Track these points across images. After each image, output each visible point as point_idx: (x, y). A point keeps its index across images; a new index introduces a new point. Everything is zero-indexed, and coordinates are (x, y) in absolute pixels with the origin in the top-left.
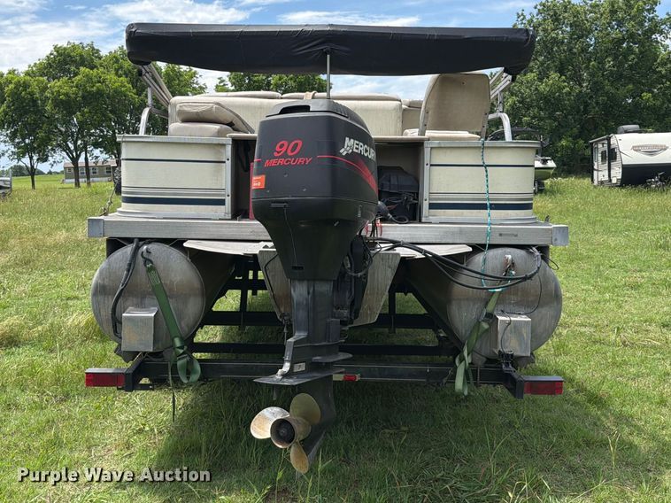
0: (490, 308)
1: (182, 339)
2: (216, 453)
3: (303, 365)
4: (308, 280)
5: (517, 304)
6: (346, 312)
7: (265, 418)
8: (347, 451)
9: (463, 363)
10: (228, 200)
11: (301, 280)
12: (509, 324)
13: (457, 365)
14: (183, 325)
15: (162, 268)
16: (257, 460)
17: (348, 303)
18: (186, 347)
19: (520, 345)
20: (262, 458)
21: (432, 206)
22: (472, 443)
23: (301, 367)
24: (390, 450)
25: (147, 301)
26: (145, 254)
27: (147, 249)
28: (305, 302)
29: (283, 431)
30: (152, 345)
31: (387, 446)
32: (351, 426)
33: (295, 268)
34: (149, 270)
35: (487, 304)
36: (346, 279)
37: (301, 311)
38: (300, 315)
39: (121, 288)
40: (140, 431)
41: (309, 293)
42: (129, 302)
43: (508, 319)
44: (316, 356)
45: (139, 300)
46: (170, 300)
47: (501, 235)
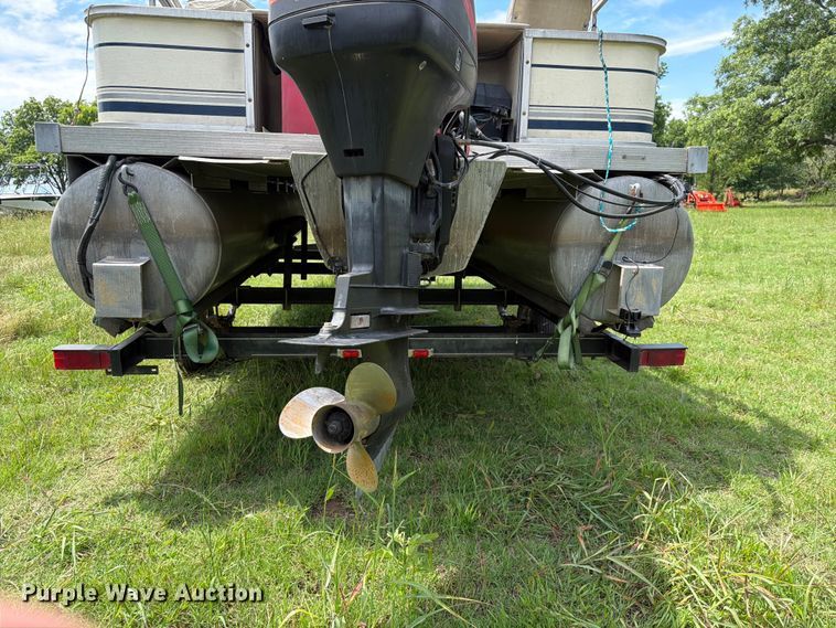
0: (607, 256)
1: (188, 302)
2: (249, 451)
3: (366, 318)
4: (373, 175)
5: (643, 249)
6: (429, 247)
7: (305, 406)
8: (416, 443)
9: (569, 329)
10: (250, 108)
11: (360, 176)
12: (636, 273)
13: (560, 331)
14: (189, 281)
15: (152, 199)
16: (303, 458)
17: (433, 230)
18: (194, 314)
19: (648, 302)
20: (309, 456)
21: (533, 124)
22: (563, 426)
23: (364, 321)
24: (470, 439)
25: (133, 247)
26: (124, 177)
27: (127, 169)
28: (367, 215)
29: (334, 426)
30: (141, 308)
31: (465, 433)
32: (417, 412)
33: (349, 153)
34: (132, 201)
35: (603, 251)
36: (429, 193)
37: (361, 232)
38: (361, 238)
39: (89, 225)
40: (154, 427)
41: (373, 199)
42: (106, 249)
43: (635, 267)
44: (386, 306)
45: (121, 245)
46: (168, 247)
47: (624, 157)
